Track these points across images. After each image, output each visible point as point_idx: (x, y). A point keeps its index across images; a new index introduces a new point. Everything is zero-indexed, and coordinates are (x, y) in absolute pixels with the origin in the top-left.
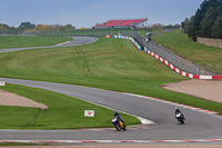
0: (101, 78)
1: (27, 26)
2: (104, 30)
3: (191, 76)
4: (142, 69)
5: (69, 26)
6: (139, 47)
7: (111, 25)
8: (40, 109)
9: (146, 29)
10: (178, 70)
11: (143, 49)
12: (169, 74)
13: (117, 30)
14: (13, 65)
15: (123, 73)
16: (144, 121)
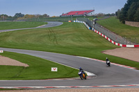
0: (64, 47)
1: (19, 15)
2: (67, 17)
3: (121, 45)
4: (90, 41)
5: (46, 15)
6: (89, 28)
7: (71, 14)
8: (23, 67)
9: (93, 17)
10: (113, 42)
11: (91, 29)
12: (107, 44)
13: (76, 17)
14: (10, 40)
15: (78, 44)
16: (89, 74)
